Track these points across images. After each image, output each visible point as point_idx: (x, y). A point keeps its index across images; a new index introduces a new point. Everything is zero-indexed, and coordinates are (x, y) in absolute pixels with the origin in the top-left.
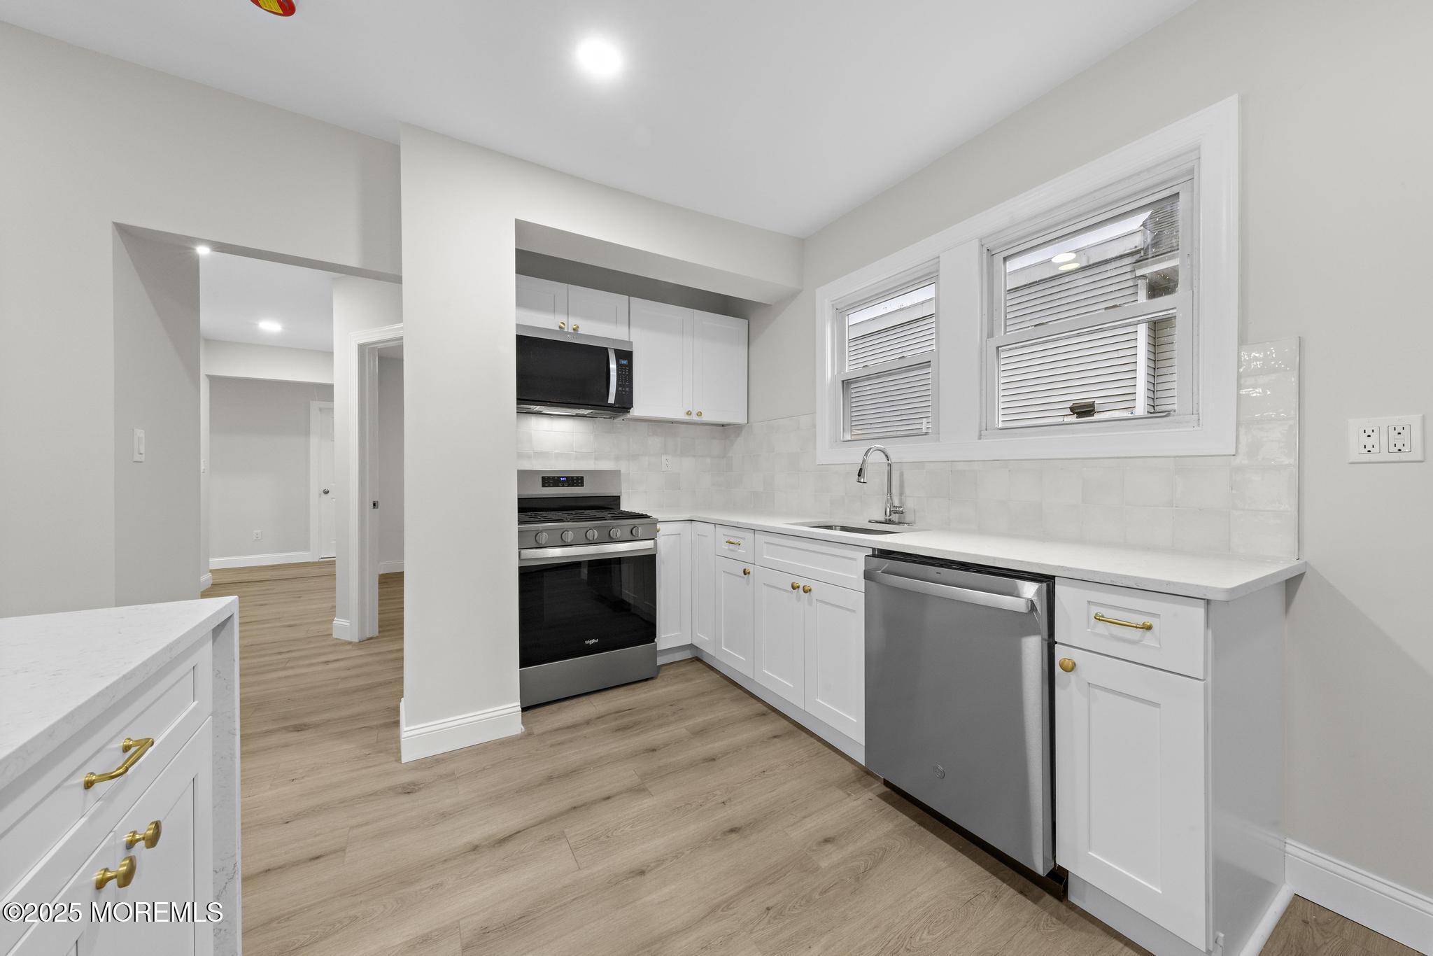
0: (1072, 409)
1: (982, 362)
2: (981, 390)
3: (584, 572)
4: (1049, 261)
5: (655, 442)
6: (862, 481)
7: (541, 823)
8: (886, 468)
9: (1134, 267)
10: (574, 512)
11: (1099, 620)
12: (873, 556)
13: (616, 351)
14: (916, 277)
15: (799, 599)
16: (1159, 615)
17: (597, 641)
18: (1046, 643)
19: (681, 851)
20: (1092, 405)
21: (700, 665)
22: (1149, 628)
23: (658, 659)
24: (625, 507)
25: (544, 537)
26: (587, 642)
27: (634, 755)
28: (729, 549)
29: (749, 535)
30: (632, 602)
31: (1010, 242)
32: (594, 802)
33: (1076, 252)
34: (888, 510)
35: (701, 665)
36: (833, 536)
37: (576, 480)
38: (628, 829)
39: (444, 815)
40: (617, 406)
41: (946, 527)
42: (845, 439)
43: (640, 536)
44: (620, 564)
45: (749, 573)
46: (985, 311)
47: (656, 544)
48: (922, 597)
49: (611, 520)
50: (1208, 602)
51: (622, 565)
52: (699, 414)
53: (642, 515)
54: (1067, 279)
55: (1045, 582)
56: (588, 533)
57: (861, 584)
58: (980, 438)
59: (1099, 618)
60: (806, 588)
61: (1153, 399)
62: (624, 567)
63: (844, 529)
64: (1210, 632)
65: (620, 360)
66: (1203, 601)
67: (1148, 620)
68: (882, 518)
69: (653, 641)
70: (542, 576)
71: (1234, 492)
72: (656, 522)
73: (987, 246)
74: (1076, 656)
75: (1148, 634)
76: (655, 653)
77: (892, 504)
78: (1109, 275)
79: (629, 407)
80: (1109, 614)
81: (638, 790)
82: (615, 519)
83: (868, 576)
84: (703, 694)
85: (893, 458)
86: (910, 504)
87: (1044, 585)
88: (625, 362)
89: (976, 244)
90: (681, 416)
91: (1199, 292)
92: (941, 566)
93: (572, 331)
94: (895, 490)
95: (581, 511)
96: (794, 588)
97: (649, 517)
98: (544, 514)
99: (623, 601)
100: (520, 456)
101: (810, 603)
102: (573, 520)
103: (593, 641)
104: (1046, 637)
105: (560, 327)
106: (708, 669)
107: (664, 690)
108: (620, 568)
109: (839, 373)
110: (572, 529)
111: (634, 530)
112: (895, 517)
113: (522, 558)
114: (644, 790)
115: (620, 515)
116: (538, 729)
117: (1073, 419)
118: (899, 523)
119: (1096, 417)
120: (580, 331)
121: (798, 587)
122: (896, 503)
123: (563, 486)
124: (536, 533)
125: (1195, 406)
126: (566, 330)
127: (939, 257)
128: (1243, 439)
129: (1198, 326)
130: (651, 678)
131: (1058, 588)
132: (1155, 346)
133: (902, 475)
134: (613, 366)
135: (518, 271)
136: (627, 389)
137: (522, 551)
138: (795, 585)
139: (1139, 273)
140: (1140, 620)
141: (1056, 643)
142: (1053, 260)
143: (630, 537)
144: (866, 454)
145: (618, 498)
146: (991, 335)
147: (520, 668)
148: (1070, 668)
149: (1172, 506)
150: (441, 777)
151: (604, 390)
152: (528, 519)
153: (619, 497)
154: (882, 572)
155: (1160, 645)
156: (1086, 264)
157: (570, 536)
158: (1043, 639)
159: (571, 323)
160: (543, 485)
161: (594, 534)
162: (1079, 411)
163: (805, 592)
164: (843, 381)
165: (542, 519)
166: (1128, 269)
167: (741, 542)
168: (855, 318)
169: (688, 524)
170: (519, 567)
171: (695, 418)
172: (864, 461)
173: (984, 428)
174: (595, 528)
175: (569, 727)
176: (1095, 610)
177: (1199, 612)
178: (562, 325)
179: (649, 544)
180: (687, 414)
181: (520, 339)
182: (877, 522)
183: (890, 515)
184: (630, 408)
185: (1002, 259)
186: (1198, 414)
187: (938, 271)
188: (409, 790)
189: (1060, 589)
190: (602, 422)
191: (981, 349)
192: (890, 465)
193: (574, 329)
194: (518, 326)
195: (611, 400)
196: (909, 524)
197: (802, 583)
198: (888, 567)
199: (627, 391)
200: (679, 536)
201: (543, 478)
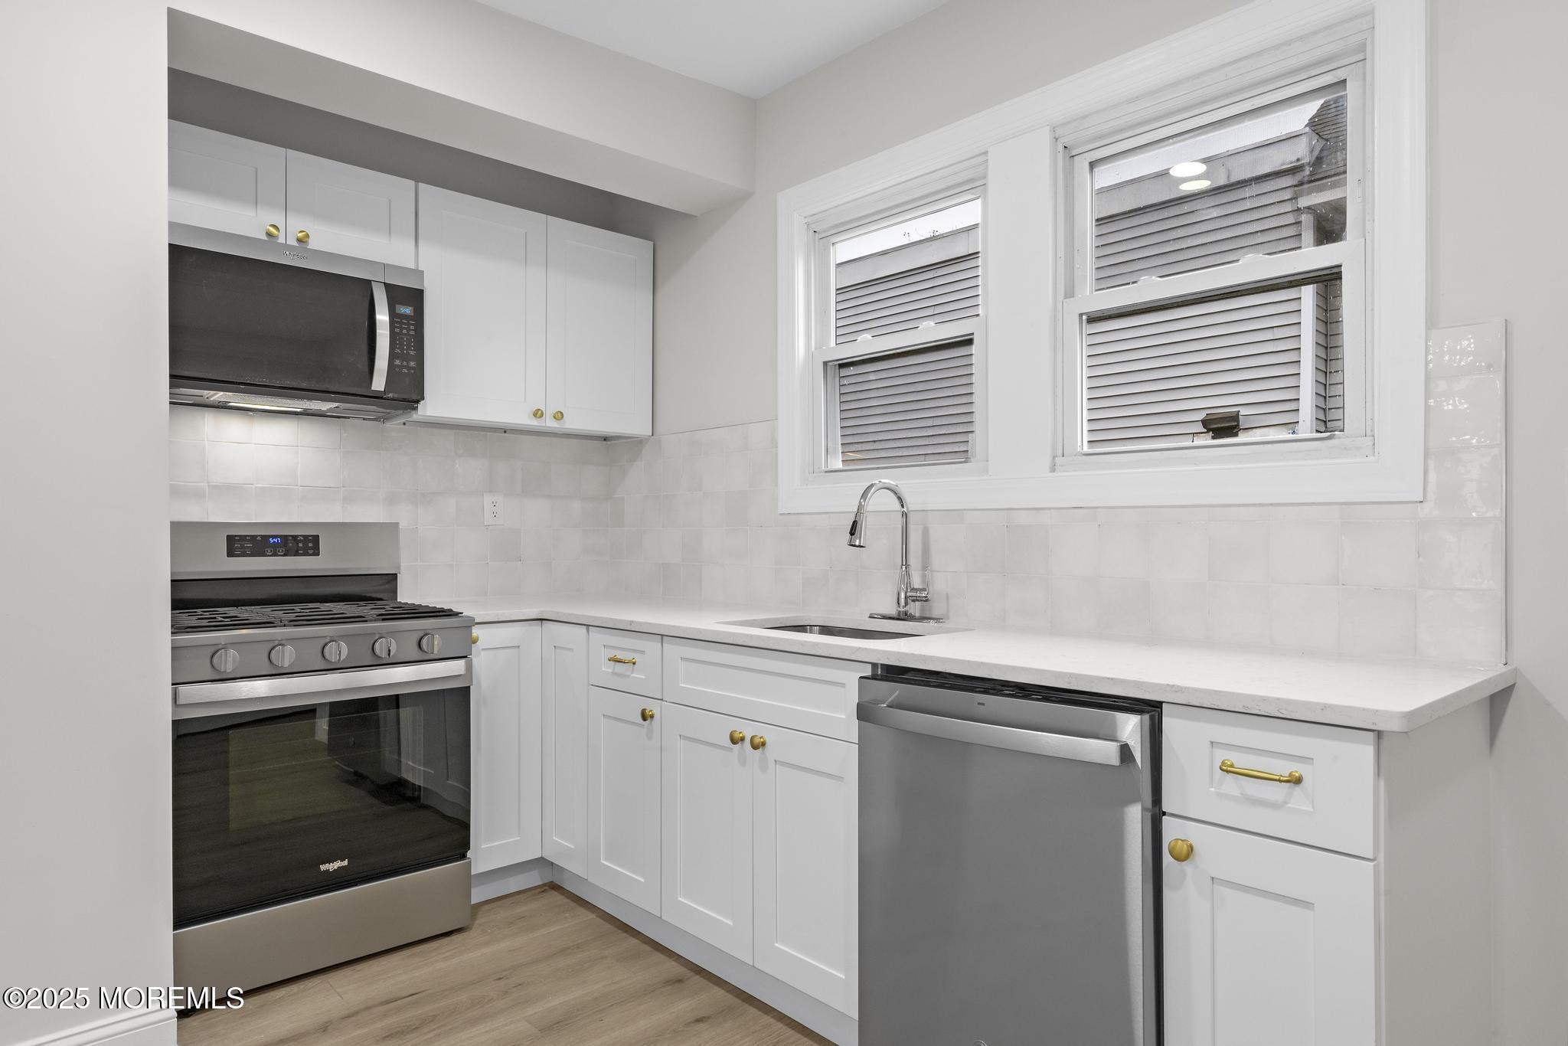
0: (1205, 423)
1: (1056, 338)
2: (1055, 387)
3: (322, 726)
4: (1165, 174)
5: (470, 469)
6: (857, 544)
8: (899, 521)
9: (1295, 192)
10: (297, 608)
11: (1227, 771)
12: (874, 677)
13: (389, 287)
14: (949, 184)
15: (743, 761)
16: (1312, 759)
17: (346, 863)
18: (1148, 815)
20: (1235, 417)
21: (556, 898)
22: (1298, 781)
23: (472, 890)
24: (406, 595)
25: (230, 661)
26: (323, 867)
28: (614, 673)
29: (652, 647)
30: (418, 781)
31: (1101, 137)
33: (1205, 161)
34: (903, 595)
35: (561, 897)
36: (803, 643)
37: (305, 543)
40: (390, 395)
41: (999, 624)
42: (830, 468)
43: (437, 652)
44: (398, 707)
45: (652, 717)
46: (1061, 253)
47: (469, 667)
48: (964, 748)
49: (376, 620)
50: (1379, 734)
51: (400, 710)
52: (559, 416)
53: (442, 610)
54: (1186, 208)
55: (1148, 712)
56: (327, 648)
57: (852, 728)
58: (1053, 470)
59: (1227, 769)
60: (757, 741)
61: (1324, 410)
62: (405, 712)
63: (826, 630)
64: (1382, 783)
65: (397, 306)
66: (1371, 733)
67: (1297, 769)
68: (893, 612)
69: (463, 856)
70: (227, 740)
71: (1421, 559)
72: (471, 623)
73: (1064, 141)
74: (1194, 834)
75: (1297, 790)
76: (467, 880)
77: (909, 584)
78: (1248, 205)
79: (414, 397)
80: (1242, 761)
82: (383, 620)
83: (864, 713)
84: (563, 952)
85: (912, 504)
86: (940, 585)
87: (1147, 717)
88: (407, 310)
89: (1045, 137)
90: (525, 420)
91: (1373, 241)
92: (986, 692)
93: (295, 243)
94: (914, 561)
95: (311, 605)
96: (734, 741)
97: (457, 614)
98: (232, 611)
99: (402, 783)
100: (177, 492)
101: (764, 768)
102: (295, 623)
103: (337, 865)
104: (1149, 804)
105: (269, 234)
106: (573, 904)
107: (485, 950)
108: (398, 715)
109: (818, 347)
110: (291, 640)
111: (424, 642)
112: (915, 609)
113: (181, 701)
115: (397, 611)
117: (1207, 440)
118: (922, 619)
119: (1242, 438)
120: (313, 244)
121: (742, 739)
122: (917, 583)
123: (275, 554)
124: (212, 650)
125: (1369, 423)
126: (281, 240)
127: (986, 153)
128: (1432, 477)
129: (1372, 295)
130: (459, 930)
131: (1168, 722)
132: (1326, 323)
133: (926, 533)
134: (382, 317)
135: (174, 114)
136: (412, 364)
137: (181, 688)
138: (737, 736)
139: (1304, 202)
140: (1285, 768)
141: (1164, 814)
142: (1172, 172)
143: (415, 654)
144: (864, 495)
145: (392, 578)
146: (1070, 294)
147: (174, 929)
148: (1185, 855)
149: (1338, 584)
151: (363, 365)
152: (193, 622)
153: (396, 574)
154: (888, 706)
155: (1313, 807)
156: (1226, 183)
157: (287, 657)
158: (1144, 809)
159: (292, 228)
160: (231, 553)
161: (340, 651)
162: (1215, 426)
163: (755, 747)
164: (825, 364)
165: (227, 621)
166: (1287, 195)
167: (638, 658)
168: (847, 249)
169: (536, 626)
170: (174, 722)
171: (550, 423)
172: (860, 507)
173: (1060, 452)
174: (344, 637)
176: (1221, 755)
177: (1365, 751)
178: (272, 229)
179: (456, 667)
180: (535, 415)
181: (176, 252)
182: (884, 617)
183: (906, 604)
184: (418, 402)
185: (1087, 164)
186: (1373, 436)
187: (985, 177)
189: (1171, 724)
190: (360, 429)
191: (1055, 316)
192: (905, 515)
193: (299, 240)
194: (172, 226)
195: (379, 383)
196: (937, 620)
197: (748, 731)
198: (899, 694)
199: (412, 368)
200: (516, 650)
201: (230, 538)
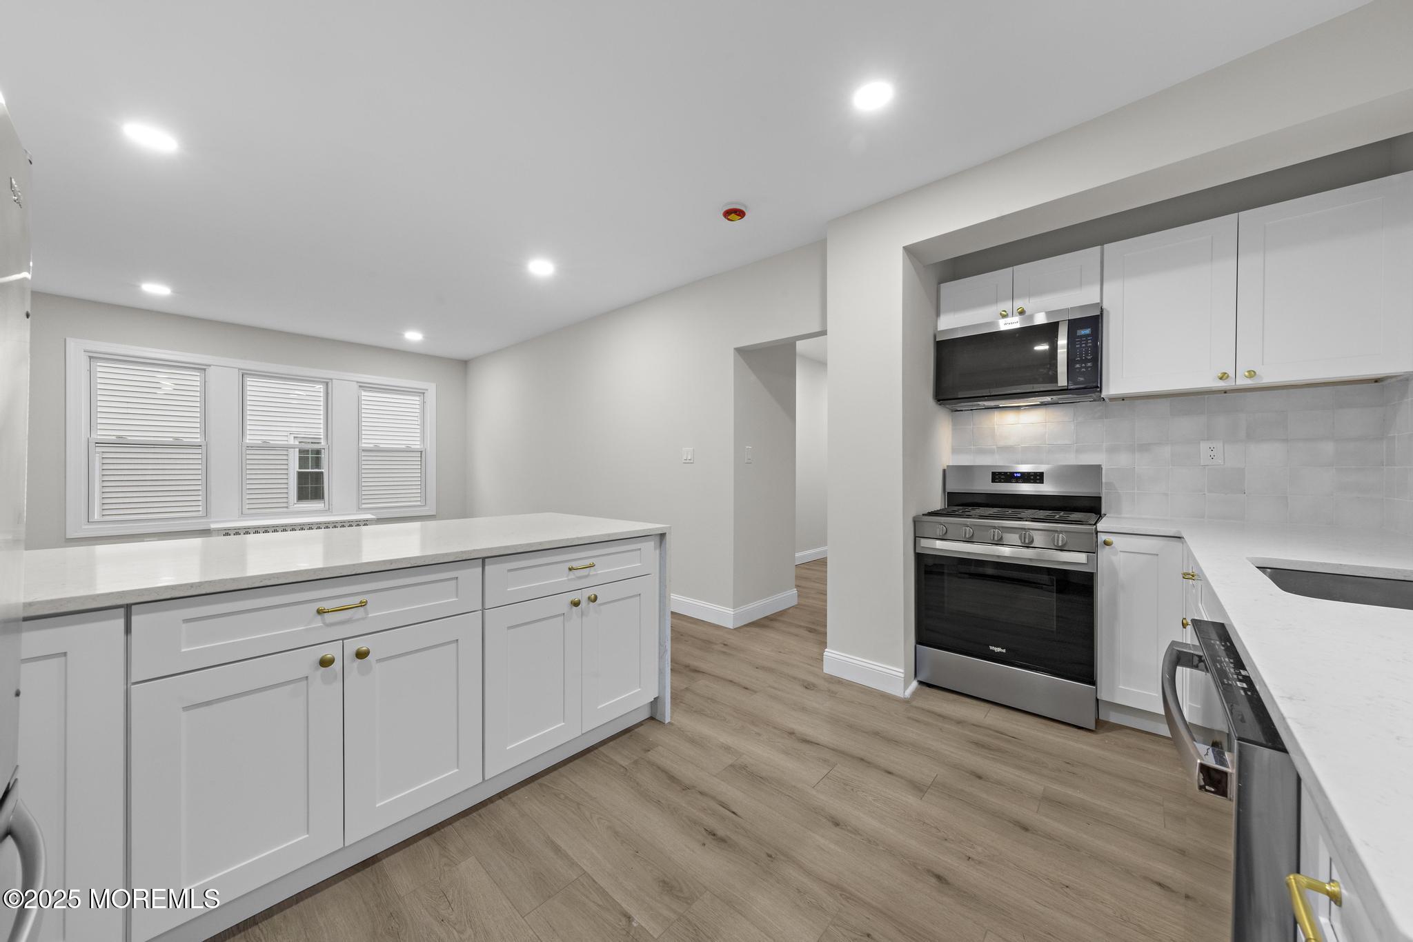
7: (833, 750)
13: (1069, 321)
17: (1004, 651)
19: (878, 842)
26: (991, 648)
27: (956, 767)
32: (877, 767)
37: (1034, 477)
38: (870, 798)
39: (804, 709)
40: (1074, 387)
52: (1252, 377)
65: (1078, 331)
69: (1092, 684)
79: (1097, 385)
81: (919, 788)
103: (999, 650)
105: (1003, 316)
107: (1084, 747)
114: (921, 791)
116: (919, 703)
130: (1088, 729)
134: (1062, 342)
136: (1089, 364)
150: (829, 691)
160: (993, 481)
171: (1242, 382)
175: (940, 715)
178: (1004, 313)
180: (1221, 378)
184: (1100, 387)
188: (808, 686)
193: (1020, 313)
195: (1062, 381)
199: (1089, 367)
200: (1156, 557)
201: (993, 474)
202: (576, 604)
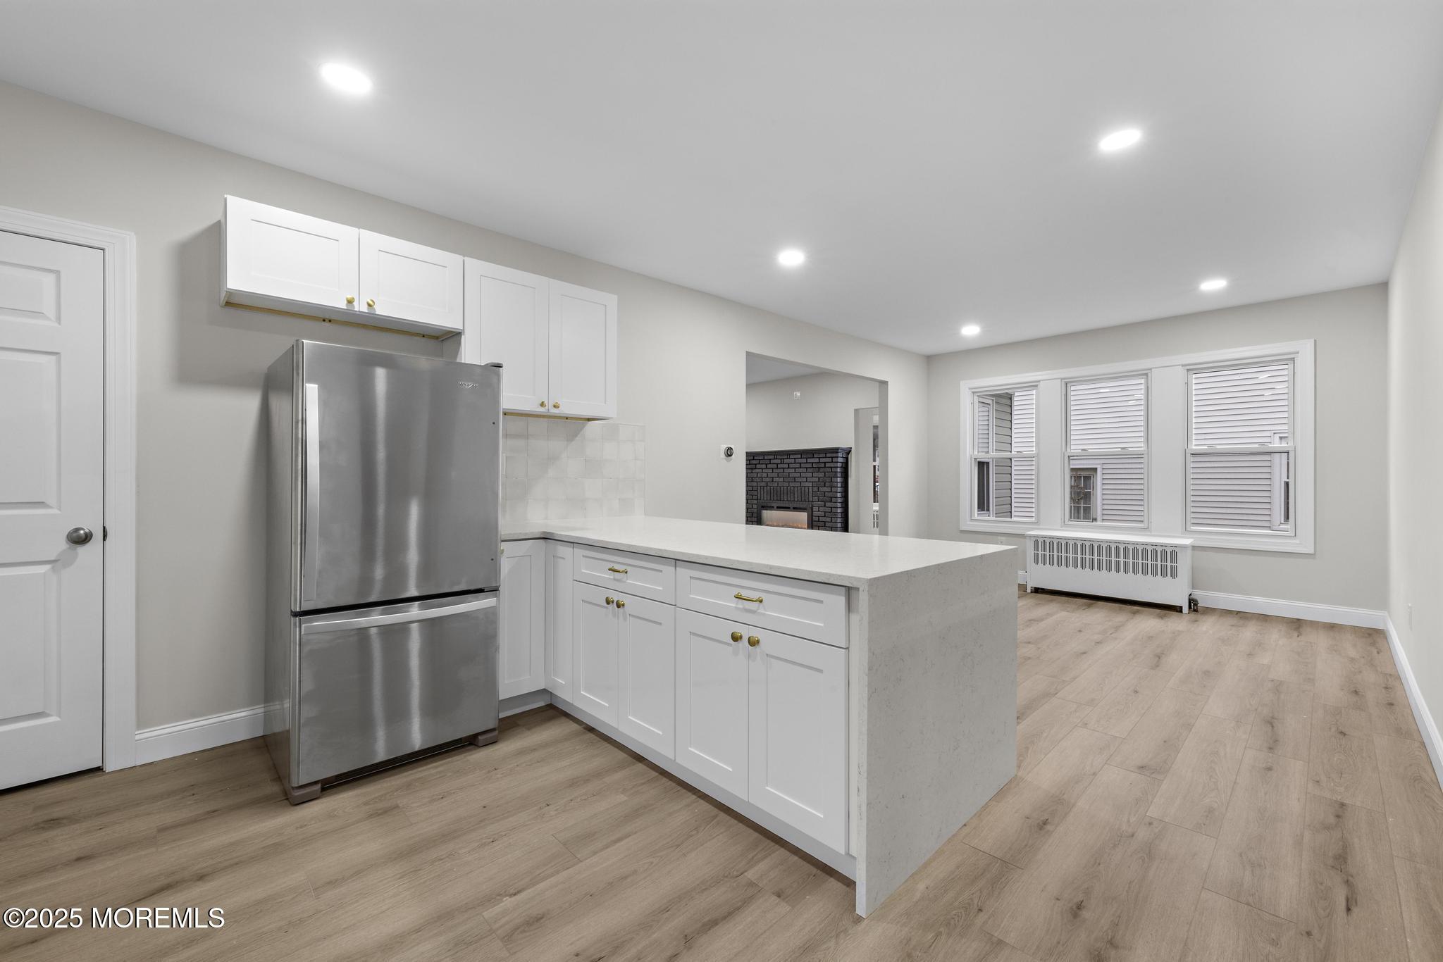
202: (736, 638)
